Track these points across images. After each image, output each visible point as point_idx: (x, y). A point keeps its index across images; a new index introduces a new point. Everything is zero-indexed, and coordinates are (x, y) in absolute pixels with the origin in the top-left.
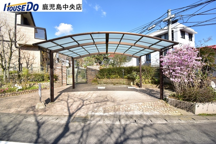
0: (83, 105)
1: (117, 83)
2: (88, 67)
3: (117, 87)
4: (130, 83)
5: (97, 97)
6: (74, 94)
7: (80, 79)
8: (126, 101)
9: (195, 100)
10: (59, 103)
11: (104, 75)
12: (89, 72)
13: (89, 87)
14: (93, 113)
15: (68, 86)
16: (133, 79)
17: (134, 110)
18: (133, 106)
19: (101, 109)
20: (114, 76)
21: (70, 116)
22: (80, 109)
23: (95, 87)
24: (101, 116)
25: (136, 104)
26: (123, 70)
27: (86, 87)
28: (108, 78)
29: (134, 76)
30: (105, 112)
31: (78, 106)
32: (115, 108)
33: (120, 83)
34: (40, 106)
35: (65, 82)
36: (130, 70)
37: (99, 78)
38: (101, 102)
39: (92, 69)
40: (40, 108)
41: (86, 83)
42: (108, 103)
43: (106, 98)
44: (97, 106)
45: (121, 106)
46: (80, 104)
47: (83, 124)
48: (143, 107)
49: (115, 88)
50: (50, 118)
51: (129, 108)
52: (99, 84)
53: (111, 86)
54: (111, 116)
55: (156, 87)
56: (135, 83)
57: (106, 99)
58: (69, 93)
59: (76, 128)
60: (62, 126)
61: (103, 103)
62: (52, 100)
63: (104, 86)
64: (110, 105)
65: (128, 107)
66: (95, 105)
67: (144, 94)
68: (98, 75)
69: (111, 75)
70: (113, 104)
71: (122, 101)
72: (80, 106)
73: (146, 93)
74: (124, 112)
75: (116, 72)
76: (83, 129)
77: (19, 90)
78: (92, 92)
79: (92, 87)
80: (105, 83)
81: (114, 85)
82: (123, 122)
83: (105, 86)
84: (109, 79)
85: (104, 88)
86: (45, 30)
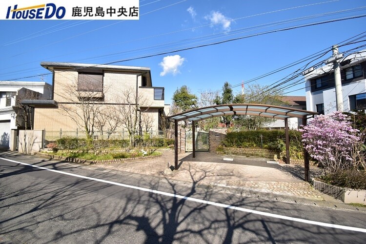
0: (205, 176)
1: (252, 155)
2: (211, 130)
3: (252, 160)
4: (274, 156)
5: (221, 170)
6: (195, 164)
7: (201, 146)
8: (256, 177)
9: (343, 184)
10: (182, 171)
11: (232, 143)
12: (212, 137)
13: (213, 158)
14: (216, 184)
15: (187, 154)
16: (278, 151)
17: (261, 188)
18: (261, 184)
19: (224, 181)
20: (247, 144)
21: (195, 183)
22: (202, 179)
23: (219, 158)
24: (224, 188)
25: (268, 182)
26: (262, 136)
27: (208, 156)
28: (239, 146)
29: (278, 146)
30: (228, 184)
31: (201, 177)
32: (240, 183)
33: (257, 155)
34: (168, 171)
35: (184, 149)
36: (274, 135)
37: (226, 146)
38: (225, 175)
39: (216, 133)
40: (168, 173)
41: (208, 151)
42: (233, 177)
43: (232, 172)
44: (220, 179)
45: (247, 182)
46: (202, 175)
47: (206, 190)
48: (275, 186)
49: (247, 161)
50: (179, 182)
51: (256, 186)
52: (225, 153)
53: (244, 158)
54: (234, 189)
55: (314, 165)
56: (281, 156)
57: (231, 174)
58: (189, 162)
59: (201, 191)
60: (189, 188)
61: (227, 177)
62: (175, 167)
63: (232, 157)
64: (234, 179)
65: (256, 184)
66: (218, 177)
67: (286, 173)
68: (224, 142)
69: (243, 142)
70: (239, 179)
71: (251, 177)
72: (202, 177)
73: (290, 172)
74: (250, 188)
75: (250, 138)
76: (206, 193)
77: (145, 155)
78: (215, 164)
79: (216, 157)
80: (233, 154)
81: (247, 157)
82: (244, 195)
83: (235, 157)
84: (240, 148)
85: (232, 160)
86: (164, 89)
